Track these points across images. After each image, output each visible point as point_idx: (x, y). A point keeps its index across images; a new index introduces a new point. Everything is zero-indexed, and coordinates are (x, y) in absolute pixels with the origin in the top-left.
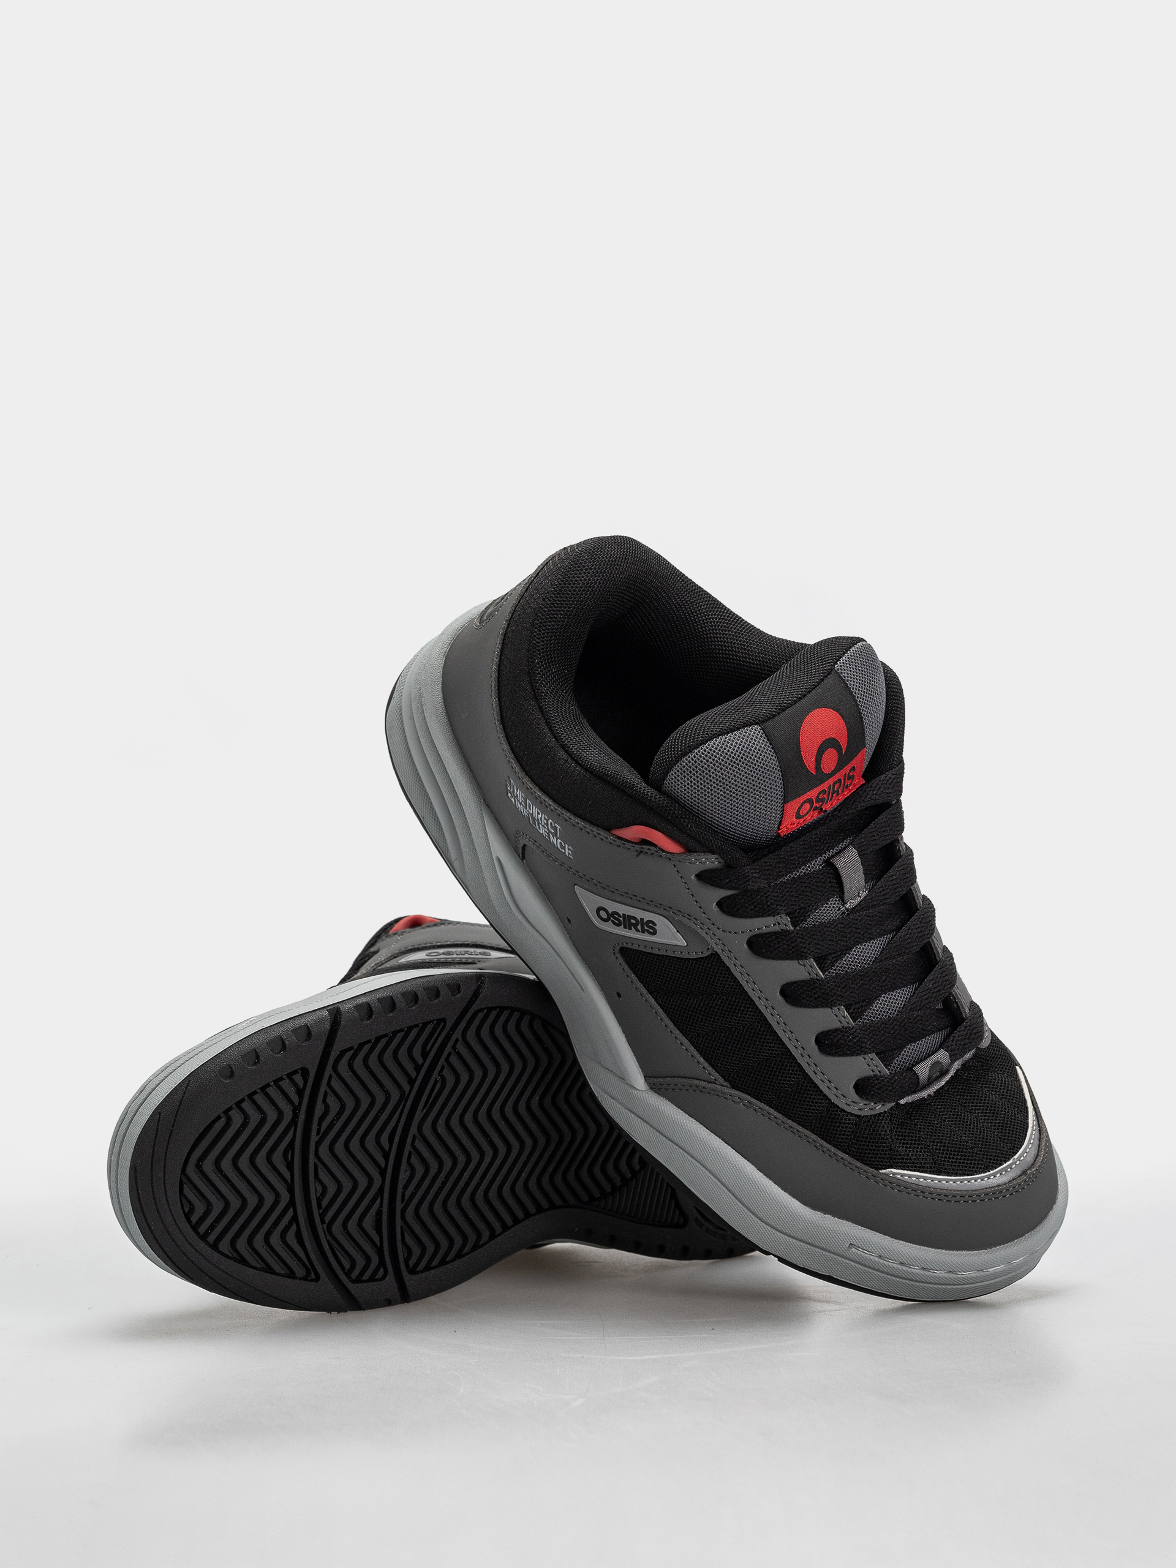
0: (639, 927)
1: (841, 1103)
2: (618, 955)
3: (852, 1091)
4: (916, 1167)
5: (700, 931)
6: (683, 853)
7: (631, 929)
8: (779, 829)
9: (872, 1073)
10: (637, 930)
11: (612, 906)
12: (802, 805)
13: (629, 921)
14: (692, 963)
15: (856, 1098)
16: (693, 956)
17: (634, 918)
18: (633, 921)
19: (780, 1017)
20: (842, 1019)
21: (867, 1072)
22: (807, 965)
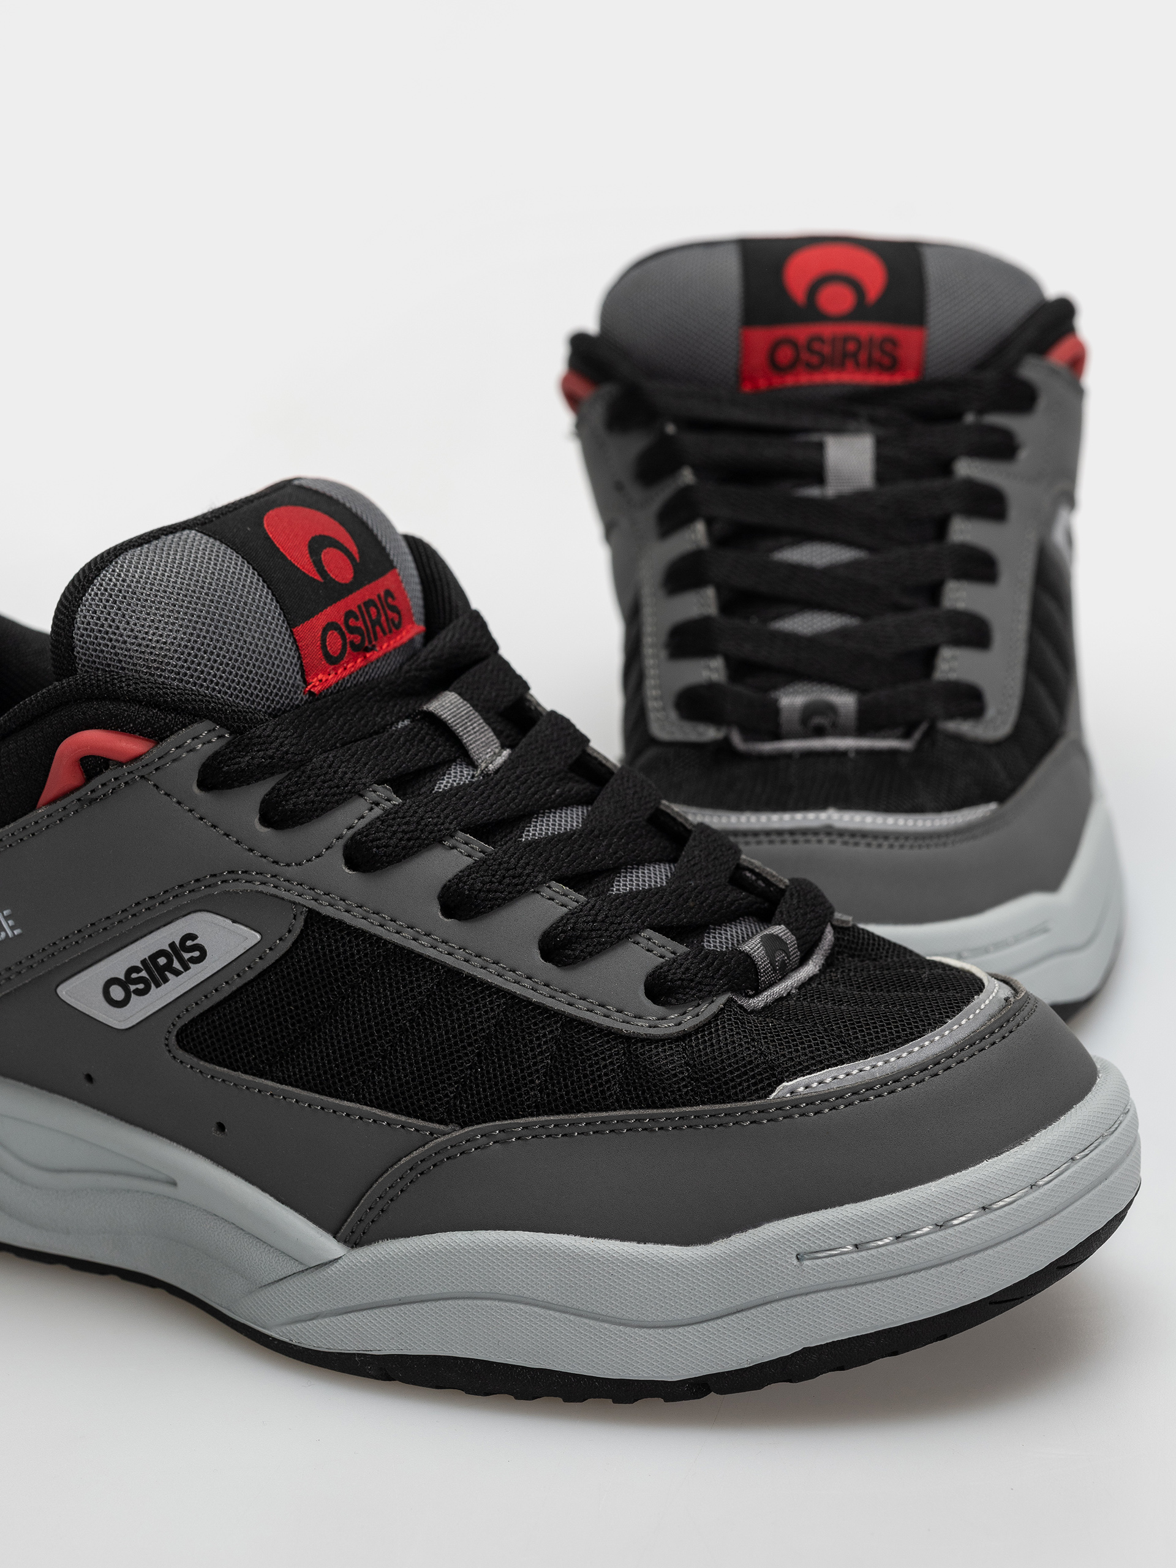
0: (176, 964)
1: (641, 1028)
2: (180, 1053)
3: (648, 1003)
4: (821, 1062)
5: (261, 888)
6: (154, 747)
7: (166, 980)
8: (306, 683)
9: (662, 960)
10: (177, 973)
11: (117, 965)
12: (323, 640)
13: (156, 964)
14: (286, 961)
15: (660, 1010)
16: (283, 947)
17: (161, 953)
18: (162, 961)
19: (464, 950)
20: (564, 899)
21: (652, 961)
22: (458, 844)
